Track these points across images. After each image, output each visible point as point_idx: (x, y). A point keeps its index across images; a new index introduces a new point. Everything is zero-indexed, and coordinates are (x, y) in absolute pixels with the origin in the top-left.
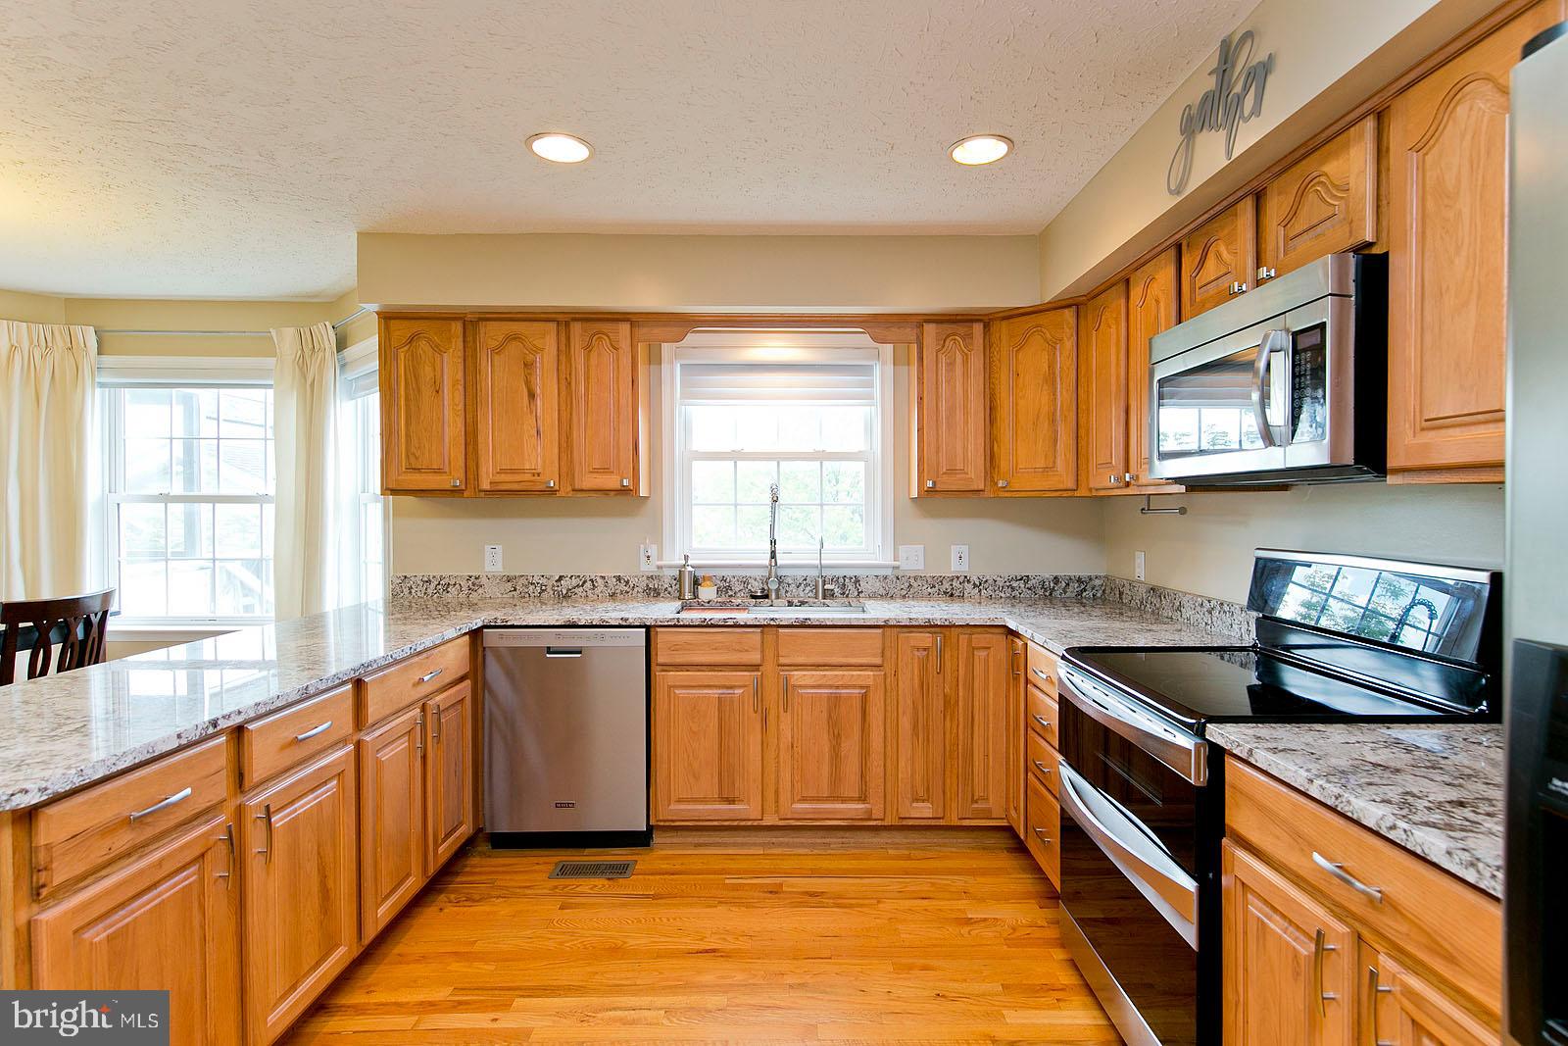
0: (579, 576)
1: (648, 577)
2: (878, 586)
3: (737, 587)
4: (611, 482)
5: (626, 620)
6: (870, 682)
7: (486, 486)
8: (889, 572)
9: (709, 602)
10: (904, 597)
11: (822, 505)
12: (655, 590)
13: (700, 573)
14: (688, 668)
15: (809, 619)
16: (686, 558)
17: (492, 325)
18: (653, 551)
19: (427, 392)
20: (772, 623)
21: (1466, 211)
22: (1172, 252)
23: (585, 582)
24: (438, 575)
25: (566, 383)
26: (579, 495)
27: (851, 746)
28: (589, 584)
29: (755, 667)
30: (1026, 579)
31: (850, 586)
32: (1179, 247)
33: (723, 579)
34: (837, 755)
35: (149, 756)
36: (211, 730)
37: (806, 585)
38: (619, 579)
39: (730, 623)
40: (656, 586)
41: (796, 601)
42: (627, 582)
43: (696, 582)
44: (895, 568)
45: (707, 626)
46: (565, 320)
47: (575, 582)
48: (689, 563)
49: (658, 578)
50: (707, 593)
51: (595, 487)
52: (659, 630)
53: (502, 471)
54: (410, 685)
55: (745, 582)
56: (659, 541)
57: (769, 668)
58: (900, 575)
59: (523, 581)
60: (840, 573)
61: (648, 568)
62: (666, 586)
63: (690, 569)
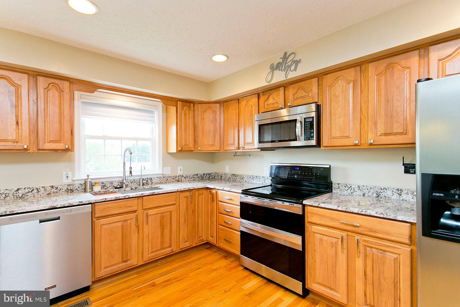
0: (30, 188)
1: (68, 185)
2: (158, 180)
3: (108, 185)
4: (60, 146)
5: (82, 202)
6: (173, 209)
8: (161, 176)
9: (99, 192)
10: (166, 183)
12: (71, 190)
13: (93, 181)
14: (108, 217)
16: (88, 176)
18: (70, 175)
20: (142, 195)
21: (341, 100)
22: (257, 95)
23: (33, 190)
26: (41, 151)
27: (167, 231)
28: (35, 191)
29: (135, 211)
30: (197, 175)
31: (149, 181)
32: (259, 95)
33: (103, 183)
34: (163, 235)
37: (134, 182)
38: (52, 187)
40: (72, 188)
41: (134, 188)
42: (57, 188)
43: (92, 186)
44: (163, 174)
45: (118, 200)
48: (90, 177)
49: (73, 185)
50: (97, 189)
51: (53, 149)
52: (96, 204)
55: (112, 183)
56: (73, 170)
57: (140, 211)
58: (164, 176)
60: (146, 177)
61: (67, 181)
62: (76, 188)
63: (90, 180)
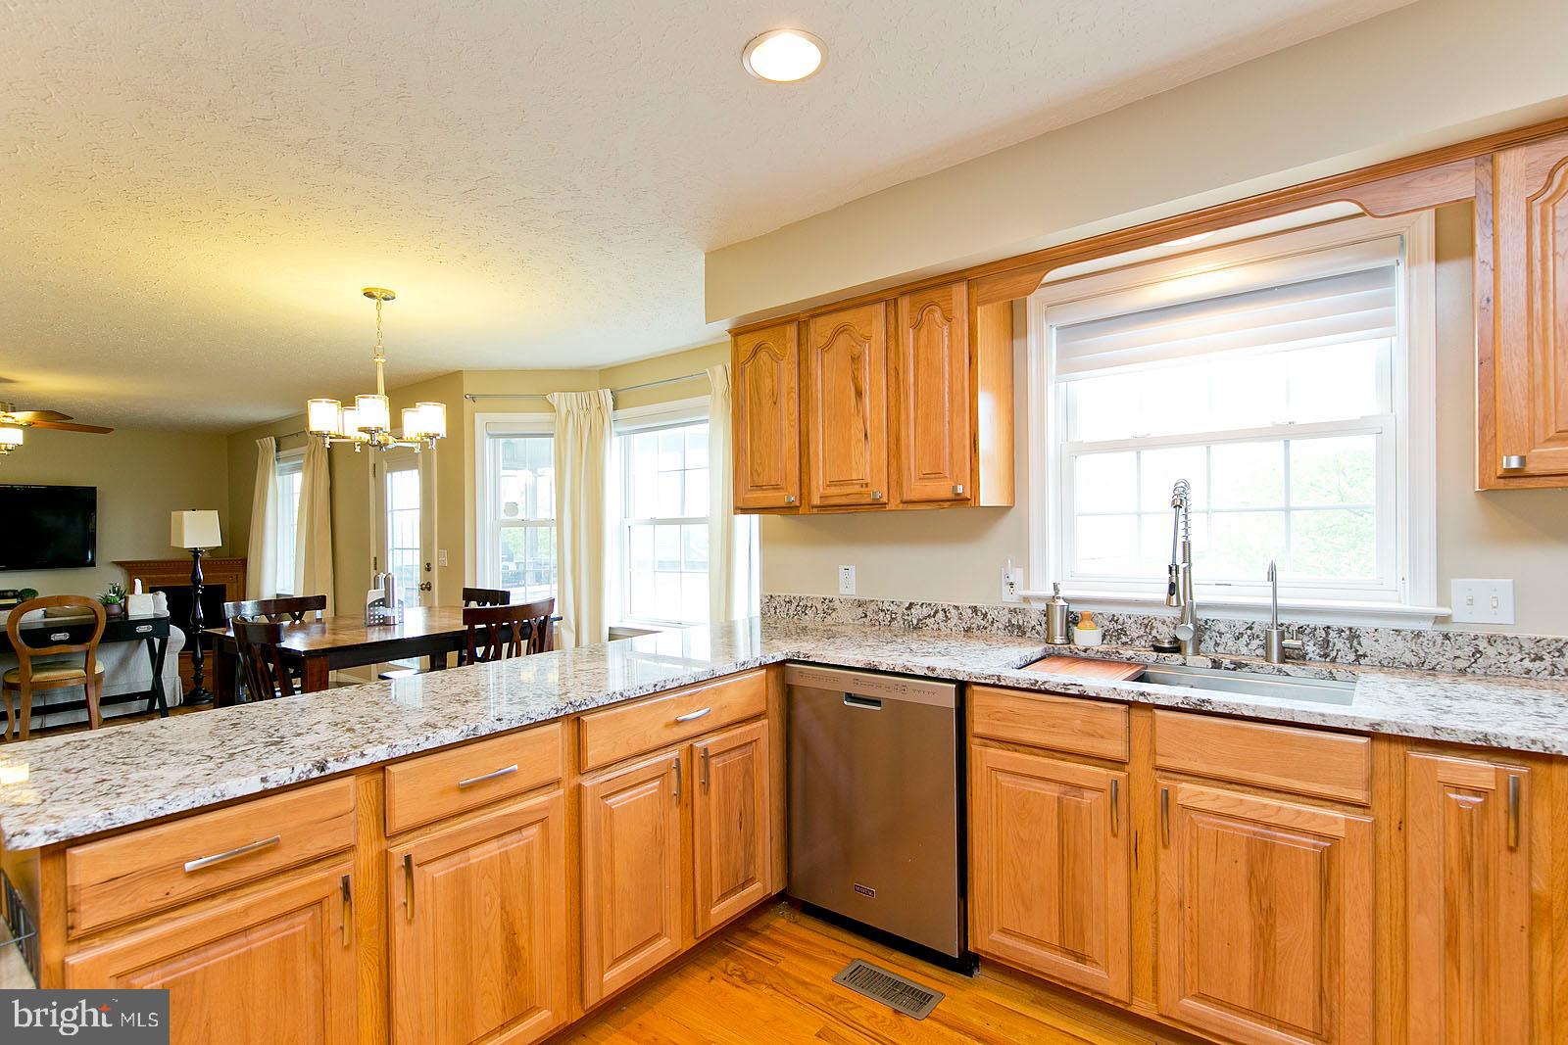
0: (930, 604)
1: (1010, 611)
2: (1400, 649)
3: (1134, 631)
4: (942, 489)
5: (934, 670)
6: (1339, 831)
7: (816, 501)
8: (1426, 626)
9: (1085, 651)
10: (1463, 672)
11: (1288, 510)
12: (1019, 627)
13: (1074, 608)
14: (1018, 748)
15: (1209, 702)
16: (1056, 587)
17: (821, 320)
18: (1017, 576)
19: (767, 403)
20: (1142, 699)
23: (936, 612)
24: (797, 595)
25: (894, 374)
26: (910, 507)
27: (1297, 933)
28: (941, 614)
29: (1118, 764)
31: (1339, 644)
33: (1114, 619)
34: (1267, 944)
35: (215, 800)
36: (316, 774)
37: (1252, 637)
38: (975, 610)
39: (1074, 691)
40: (1021, 623)
41: (1226, 662)
42: (985, 615)
43: (1072, 620)
44: (1440, 620)
45: (1039, 691)
46: (890, 296)
47: (926, 611)
48: (1061, 594)
49: (1023, 612)
50: (1087, 637)
51: (924, 497)
53: (832, 484)
54: (662, 725)
55: (1147, 625)
56: (1025, 563)
57: (1140, 767)
58: (1452, 630)
59: (873, 607)
60: (1321, 622)
61: (1010, 599)
62: (1033, 623)
63: (1061, 602)
